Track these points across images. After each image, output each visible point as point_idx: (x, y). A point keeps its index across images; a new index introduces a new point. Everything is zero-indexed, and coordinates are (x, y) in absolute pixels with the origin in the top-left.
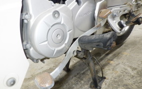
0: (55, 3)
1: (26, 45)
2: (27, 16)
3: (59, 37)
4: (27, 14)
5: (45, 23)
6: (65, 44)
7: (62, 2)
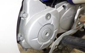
0: (47, 6)
1: (20, 38)
2: (24, 15)
3: (48, 35)
4: (25, 13)
5: (39, 23)
6: (51, 40)
7: (52, 5)
